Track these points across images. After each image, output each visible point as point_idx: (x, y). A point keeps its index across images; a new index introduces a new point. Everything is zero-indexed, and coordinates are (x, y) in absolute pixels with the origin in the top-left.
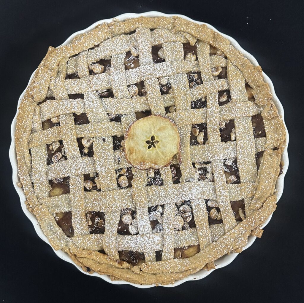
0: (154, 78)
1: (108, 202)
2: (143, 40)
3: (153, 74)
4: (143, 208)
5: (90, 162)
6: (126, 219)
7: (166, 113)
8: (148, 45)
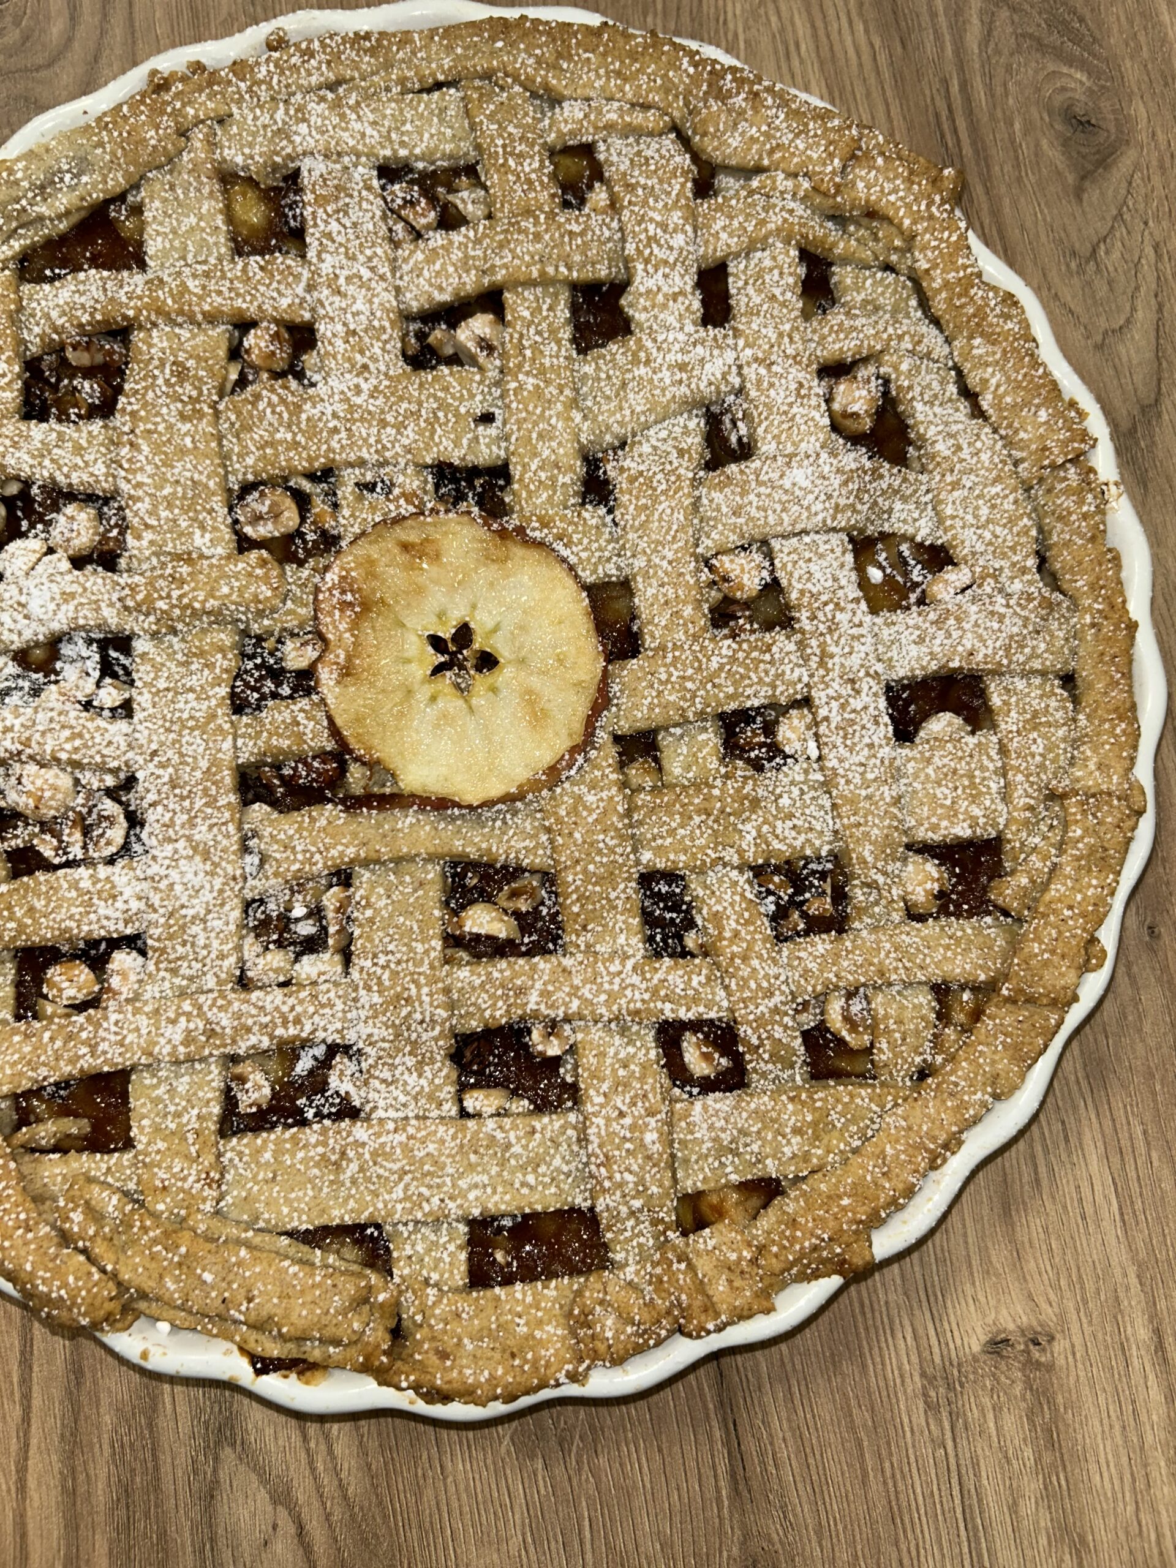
0: (806, 679)
1: (161, 428)
2: (1007, 621)
3: (828, 671)
4: (118, 605)
5: (379, 352)
6: (72, 518)
7: (617, 739)
8: (983, 651)
